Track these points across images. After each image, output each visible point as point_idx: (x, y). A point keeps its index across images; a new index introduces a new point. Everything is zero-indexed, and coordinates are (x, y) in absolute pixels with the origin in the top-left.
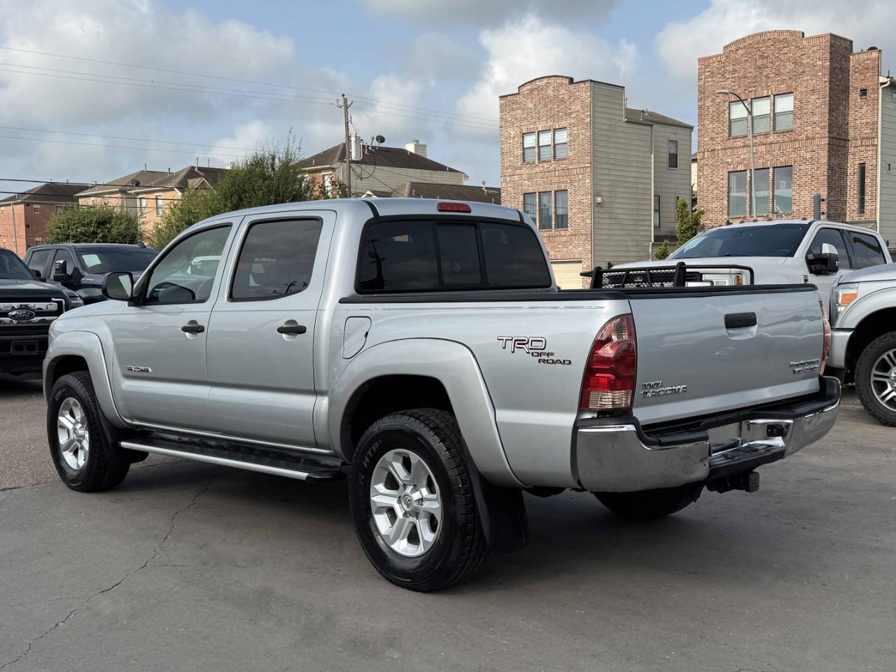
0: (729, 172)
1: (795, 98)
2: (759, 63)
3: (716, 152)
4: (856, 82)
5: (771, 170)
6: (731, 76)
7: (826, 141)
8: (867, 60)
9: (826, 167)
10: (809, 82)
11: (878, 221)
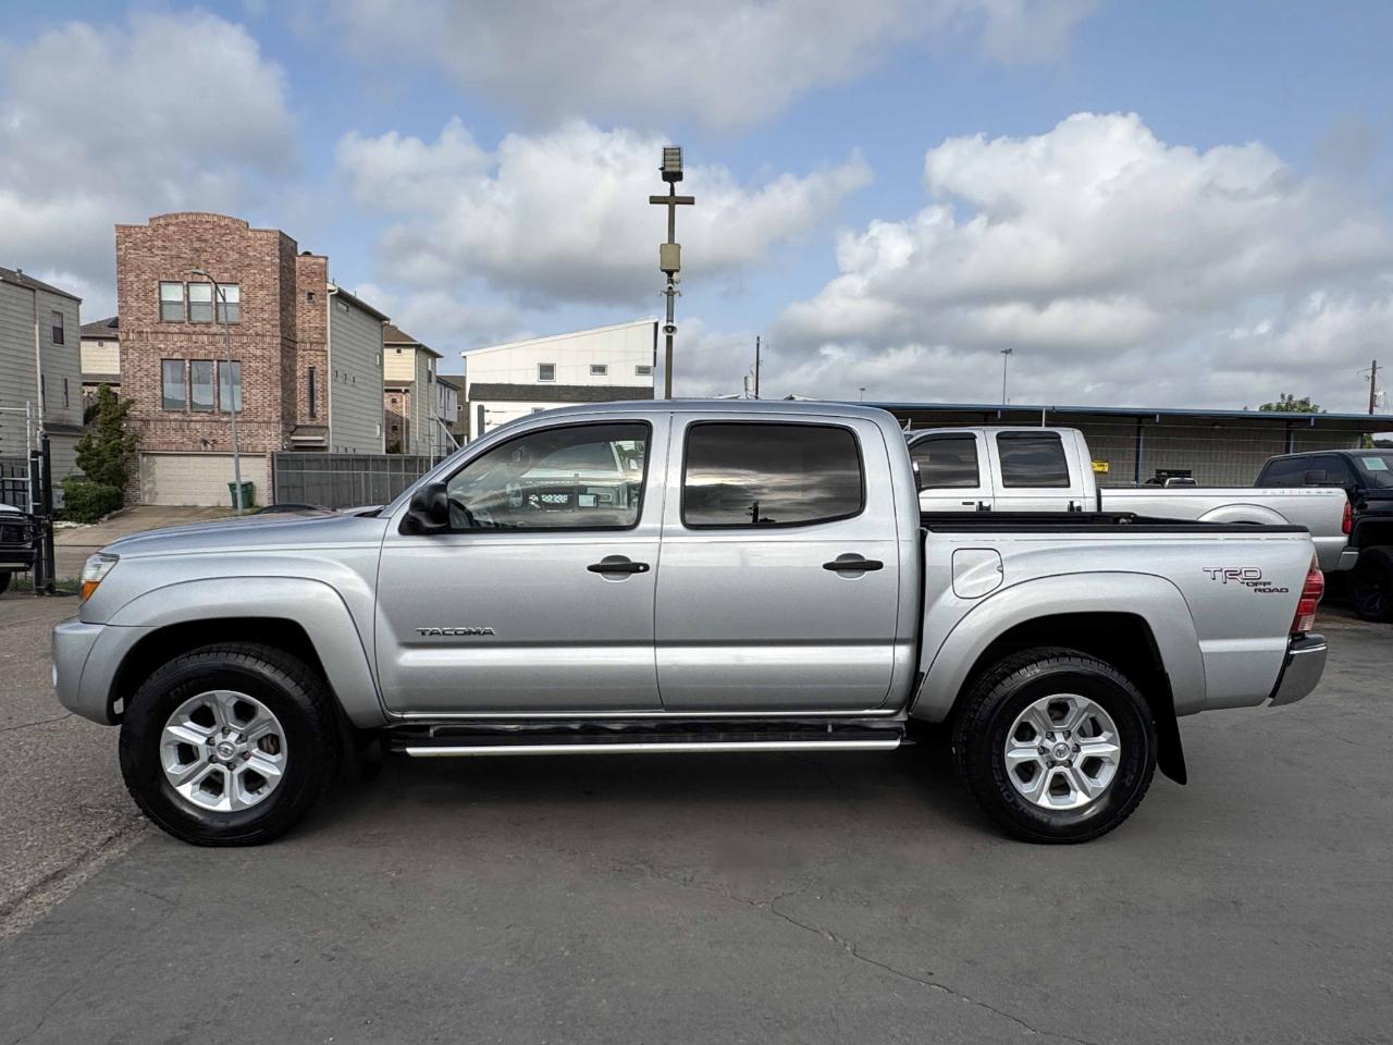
0: (162, 360)
1: (241, 291)
2: (197, 245)
3: (145, 335)
4: (302, 284)
5: (215, 363)
6: (159, 253)
7: (279, 340)
8: (314, 264)
9: (279, 367)
10: (254, 276)
11: (330, 426)
